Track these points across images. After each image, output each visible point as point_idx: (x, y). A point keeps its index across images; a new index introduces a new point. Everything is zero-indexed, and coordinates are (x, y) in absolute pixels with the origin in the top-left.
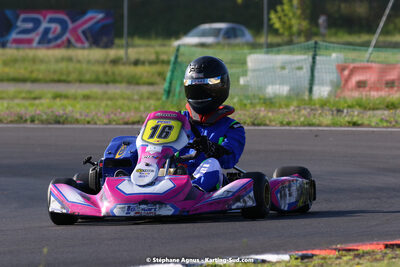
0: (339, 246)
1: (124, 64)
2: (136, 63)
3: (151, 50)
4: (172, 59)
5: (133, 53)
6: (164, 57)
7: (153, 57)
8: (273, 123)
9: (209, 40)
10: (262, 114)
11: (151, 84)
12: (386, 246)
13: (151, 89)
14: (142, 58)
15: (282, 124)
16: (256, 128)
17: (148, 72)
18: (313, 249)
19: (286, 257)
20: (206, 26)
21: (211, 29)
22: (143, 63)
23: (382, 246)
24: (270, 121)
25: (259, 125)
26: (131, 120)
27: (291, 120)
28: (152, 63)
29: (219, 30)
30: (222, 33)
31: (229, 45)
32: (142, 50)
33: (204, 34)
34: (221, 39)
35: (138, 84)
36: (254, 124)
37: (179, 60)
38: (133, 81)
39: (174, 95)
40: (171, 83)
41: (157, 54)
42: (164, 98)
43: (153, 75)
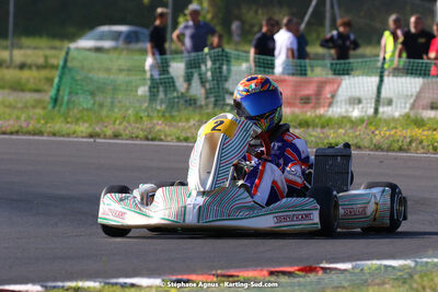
0: (219, 272)
1: (8, 67)
2: (22, 66)
3: (41, 53)
4: (61, 63)
5: (19, 55)
6: (53, 61)
7: (41, 61)
8: (169, 139)
9: (107, 44)
10: (158, 128)
11: (37, 91)
12: (271, 273)
13: (36, 96)
14: (29, 61)
15: (178, 139)
16: (150, 143)
17: (35, 78)
18: (189, 274)
19: (157, 282)
20: (105, 28)
21: (111, 32)
22: (30, 67)
23: (265, 273)
24: (166, 136)
25: (152, 140)
26: (8, 130)
27: (189, 135)
28: (39, 67)
29: (120, 33)
30: (123, 37)
31: (128, 50)
32: (29, 52)
33: (102, 37)
34: (121, 43)
35: (23, 90)
36: (147, 139)
37: (69, 64)
38: (17, 87)
39: (62, 104)
40: (58, 90)
41: (46, 57)
42: (50, 107)
43: (40, 80)
